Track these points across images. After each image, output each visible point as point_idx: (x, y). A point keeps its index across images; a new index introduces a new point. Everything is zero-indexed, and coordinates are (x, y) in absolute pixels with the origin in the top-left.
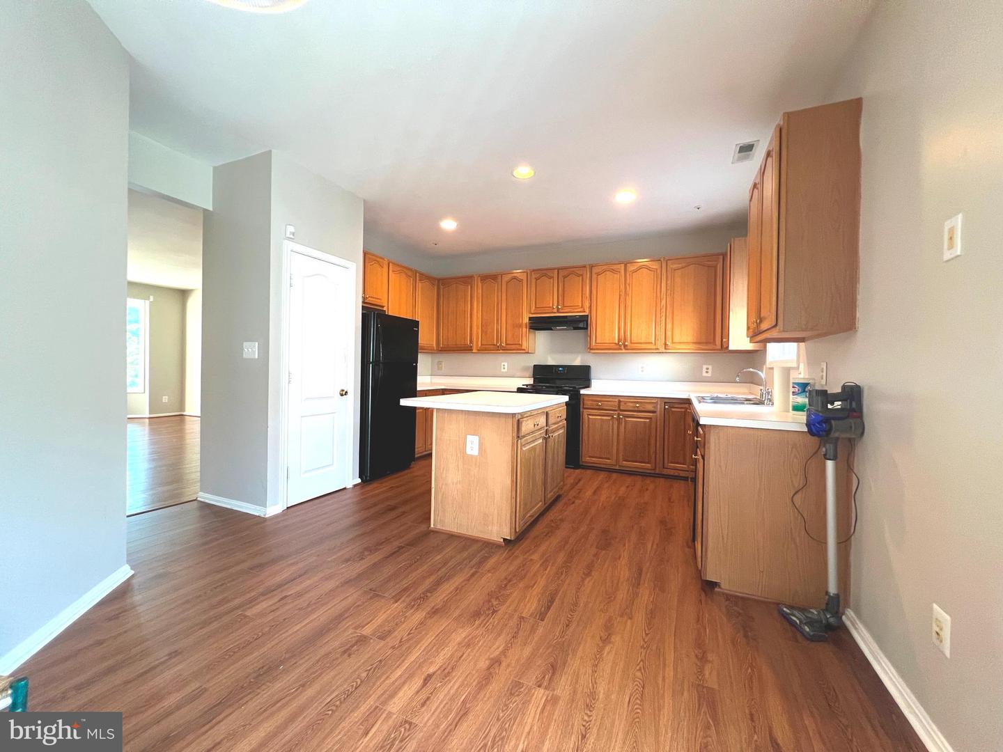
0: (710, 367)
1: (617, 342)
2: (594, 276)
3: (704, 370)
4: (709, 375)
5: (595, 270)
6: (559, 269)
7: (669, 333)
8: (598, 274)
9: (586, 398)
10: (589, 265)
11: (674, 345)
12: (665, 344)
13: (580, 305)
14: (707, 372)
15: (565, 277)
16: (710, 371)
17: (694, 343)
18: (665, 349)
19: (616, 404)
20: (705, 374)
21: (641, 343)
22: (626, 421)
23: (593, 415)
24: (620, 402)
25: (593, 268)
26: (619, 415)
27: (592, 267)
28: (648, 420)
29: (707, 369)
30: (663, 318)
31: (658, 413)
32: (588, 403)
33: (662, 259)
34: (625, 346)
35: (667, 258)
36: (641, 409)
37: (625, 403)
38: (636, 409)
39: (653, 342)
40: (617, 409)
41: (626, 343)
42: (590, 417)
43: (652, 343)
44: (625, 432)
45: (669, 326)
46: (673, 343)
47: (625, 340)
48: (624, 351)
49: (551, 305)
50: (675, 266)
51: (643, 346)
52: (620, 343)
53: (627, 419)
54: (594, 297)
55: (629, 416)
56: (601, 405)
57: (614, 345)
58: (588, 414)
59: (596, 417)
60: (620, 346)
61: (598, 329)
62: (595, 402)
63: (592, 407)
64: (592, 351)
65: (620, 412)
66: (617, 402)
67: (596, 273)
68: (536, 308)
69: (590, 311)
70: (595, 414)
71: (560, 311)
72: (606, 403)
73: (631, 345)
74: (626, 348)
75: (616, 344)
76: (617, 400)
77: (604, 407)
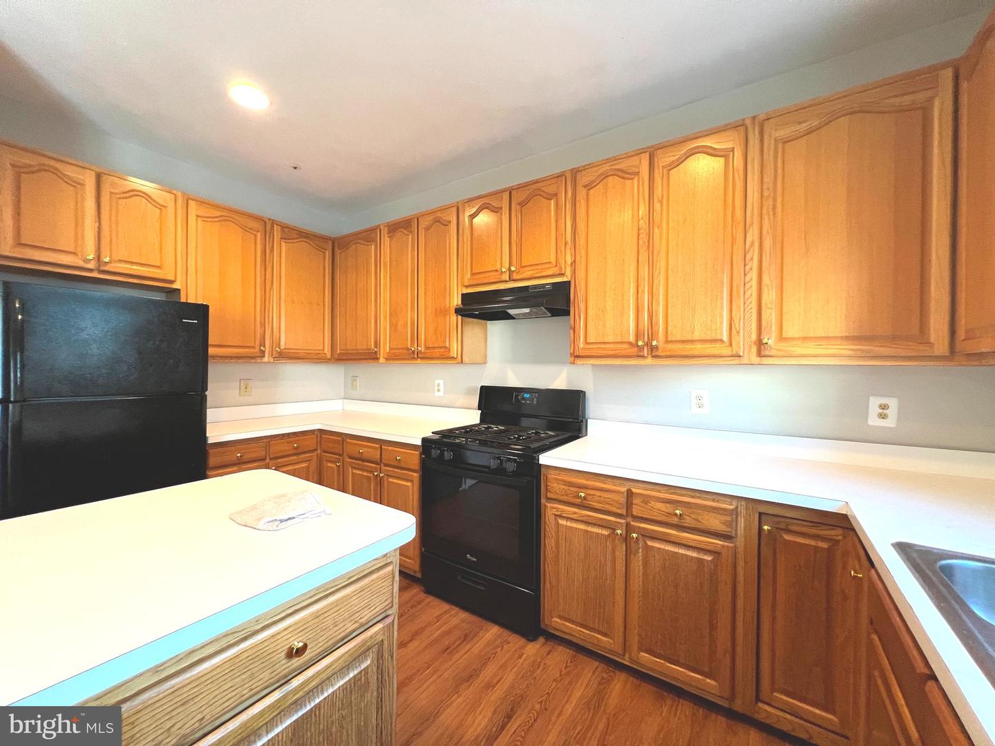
0: (893, 403)
1: (632, 339)
2: (582, 193)
3: (874, 409)
4: (890, 423)
5: (583, 179)
7: (770, 316)
8: (589, 186)
9: (552, 475)
10: (572, 170)
11: (783, 346)
12: (760, 344)
13: (553, 260)
14: (883, 416)
15: (522, 204)
16: (892, 412)
17: (847, 338)
18: (759, 354)
19: (623, 500)
20: (874, 421)
21: (692, 341)
22: (647, 548)
23: (568, 519)
24: (630, 494)
25: (578, 176)
26: (629, 529)
27: (575, 172)
28: (708, 558)
29: (884, 407)
30: (754, 275)
31: (740, 542)
32: (554, 487)
33: (748, 122)
34: (653, 349)
35: (762, 117)
36: (688, 521)
37: (646, 499)
38: (675, 520)
39: (725, 338)
40: (623, 512)
41: (654, 343)
42: (562, 522)
43: (722, 341)
44: (645, 574)
45: (769, 297)
46: (781, 338)
47: (652, 336)
48: (649, 361)
49: (498, 266)
50: (783, 133)
51: (699, 348)
52: (640, 343)
53: (650, 543)
54: (581, 241)
55: (655, 537)
56: (585, 498)
57: (625, 346)
58: (556, 515)
59: (575, 525)
60: (641, 348)
61: (591, 312)
62: (572, 487)
63: (565, 498)
64: (579, 361)
65: (632, 523)
66: (625, 494)
67: (585, 186)
68: (473, 274)
69: (574, 272)
70: (572, 516)
71: (515, 276)
72: (598, 493)
73: (666, 346)
74: (657, 354)
75: (630, 343)
76: (624, 489)
77: (591, 503)
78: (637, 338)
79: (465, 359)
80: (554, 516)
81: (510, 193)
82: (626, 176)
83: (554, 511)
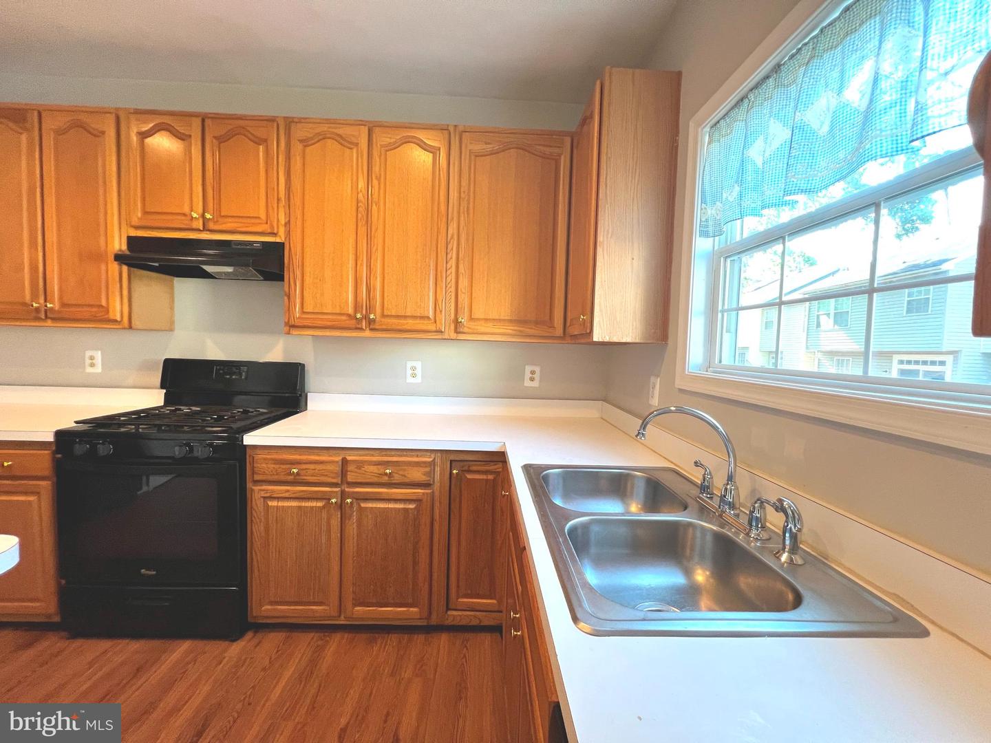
0: (537, 369)
1: (351, 311)
2: (297, 148)
3: (528, 375)
4: (536, 384)
5: (299, 132)
6: (204, 118)
7: (464, 299)
8: (305, 142)
9: (260, 456)
10: (285, 118)
11: (472, 324)
12: (457, 323)
13: (263, 216)
14: (532, 379)
15: (221, 140)
16: (537, 376)
17: (511, 321)
18: (457, 332)
19: (338, 469)
20: (528, 383)
21: (405, 317)
22: (361, 509)
23: (278, 499)
24: (345, 462)
25: (293, 127)
26: (344, 495)
27: (290, 122)
28: (412, 506)
29: (533, 372)
30: (453, 263)
31: (437, 486)
32: (263, 467)
33: (451, 129)
34: (371, 322)
35: (461, 128)
36: (397, 478)
37: (360, 465)
38: (386, 479)
39: (431, 315)
40: (338, 480)
41: (372, 316)
42: (270, 503)
43: (428, 318)
44: (359, 535)
45: (463, 283)
46: (471, 319)
47: (370, 309)
48: (368, 333)
49: (186, 209)
50: (477, 147)
51: (410, 324)
52: (359, 316)
53: (363, 505)
54: (296, 200)
55: (367, 498)
56: (298, 474)
57: (344, 318)
58: (264, 498)
59: (286, 504)
60: (359, 321)
61: (308, 280)
62: (283, 464)
63: (275, 478)
64: (294, 332)
65: (347, 489)
66: (340, 463)
67: (301, 141)
68: (145, 213)
69: (288, 233)
70: (283, 495)
71: (211, 226)
72: (312, 466)
73: (383, 320)
74: (374, 327)
75: (349, 315)
76: (339, 459)
77: (305, 478)
78: (356, 310)
79: (136, 323)
80: (262, 499)
81: (203, 121)
82: (346, 144)
83: (263, 494)
